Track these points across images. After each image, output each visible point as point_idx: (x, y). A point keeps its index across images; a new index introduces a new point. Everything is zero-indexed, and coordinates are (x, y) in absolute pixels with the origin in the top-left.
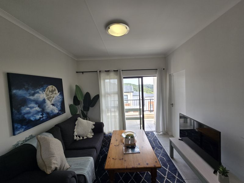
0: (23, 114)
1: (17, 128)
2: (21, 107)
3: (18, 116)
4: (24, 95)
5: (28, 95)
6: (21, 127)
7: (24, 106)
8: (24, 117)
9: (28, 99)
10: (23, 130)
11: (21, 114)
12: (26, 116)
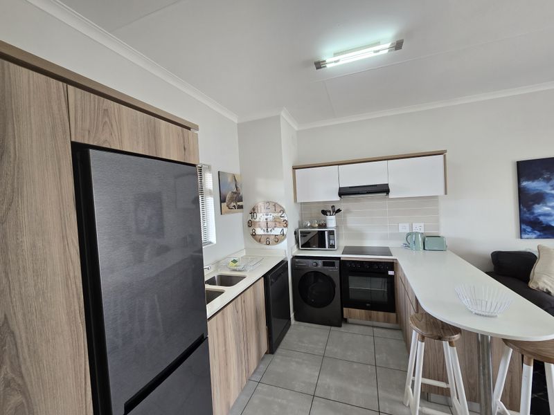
0: (536, 215)
1: (525, 230)
2: (534, 204)
3: (528, 215)
4: (540, 188)
5: (550, 188)
6: (532, 232)
7: (538, 204)
8: (538, 219)
9: (548, 194)
10: (534, 236)
11: (533, 213)
12: (541, 218)
